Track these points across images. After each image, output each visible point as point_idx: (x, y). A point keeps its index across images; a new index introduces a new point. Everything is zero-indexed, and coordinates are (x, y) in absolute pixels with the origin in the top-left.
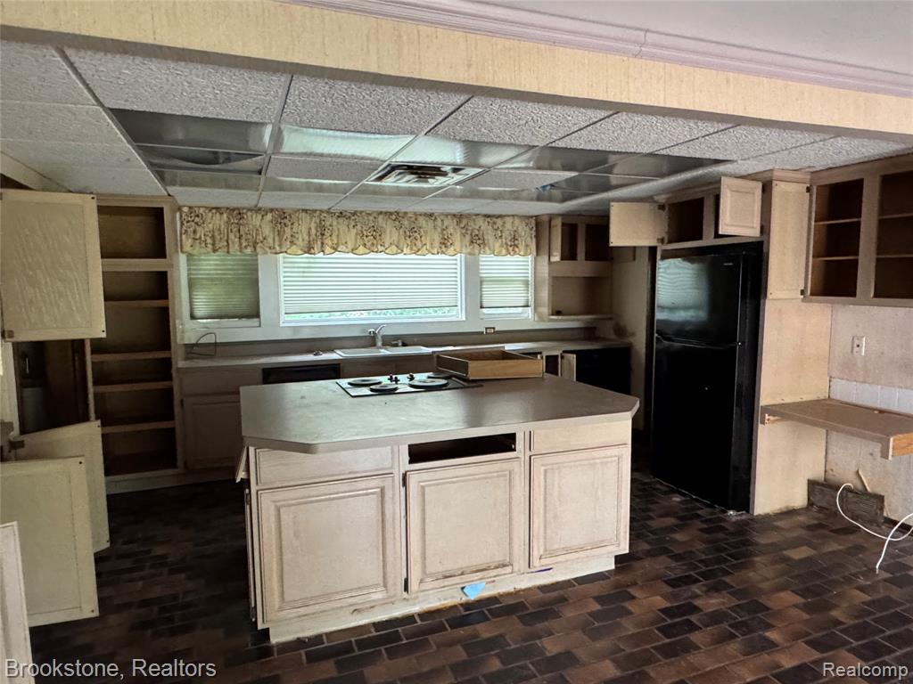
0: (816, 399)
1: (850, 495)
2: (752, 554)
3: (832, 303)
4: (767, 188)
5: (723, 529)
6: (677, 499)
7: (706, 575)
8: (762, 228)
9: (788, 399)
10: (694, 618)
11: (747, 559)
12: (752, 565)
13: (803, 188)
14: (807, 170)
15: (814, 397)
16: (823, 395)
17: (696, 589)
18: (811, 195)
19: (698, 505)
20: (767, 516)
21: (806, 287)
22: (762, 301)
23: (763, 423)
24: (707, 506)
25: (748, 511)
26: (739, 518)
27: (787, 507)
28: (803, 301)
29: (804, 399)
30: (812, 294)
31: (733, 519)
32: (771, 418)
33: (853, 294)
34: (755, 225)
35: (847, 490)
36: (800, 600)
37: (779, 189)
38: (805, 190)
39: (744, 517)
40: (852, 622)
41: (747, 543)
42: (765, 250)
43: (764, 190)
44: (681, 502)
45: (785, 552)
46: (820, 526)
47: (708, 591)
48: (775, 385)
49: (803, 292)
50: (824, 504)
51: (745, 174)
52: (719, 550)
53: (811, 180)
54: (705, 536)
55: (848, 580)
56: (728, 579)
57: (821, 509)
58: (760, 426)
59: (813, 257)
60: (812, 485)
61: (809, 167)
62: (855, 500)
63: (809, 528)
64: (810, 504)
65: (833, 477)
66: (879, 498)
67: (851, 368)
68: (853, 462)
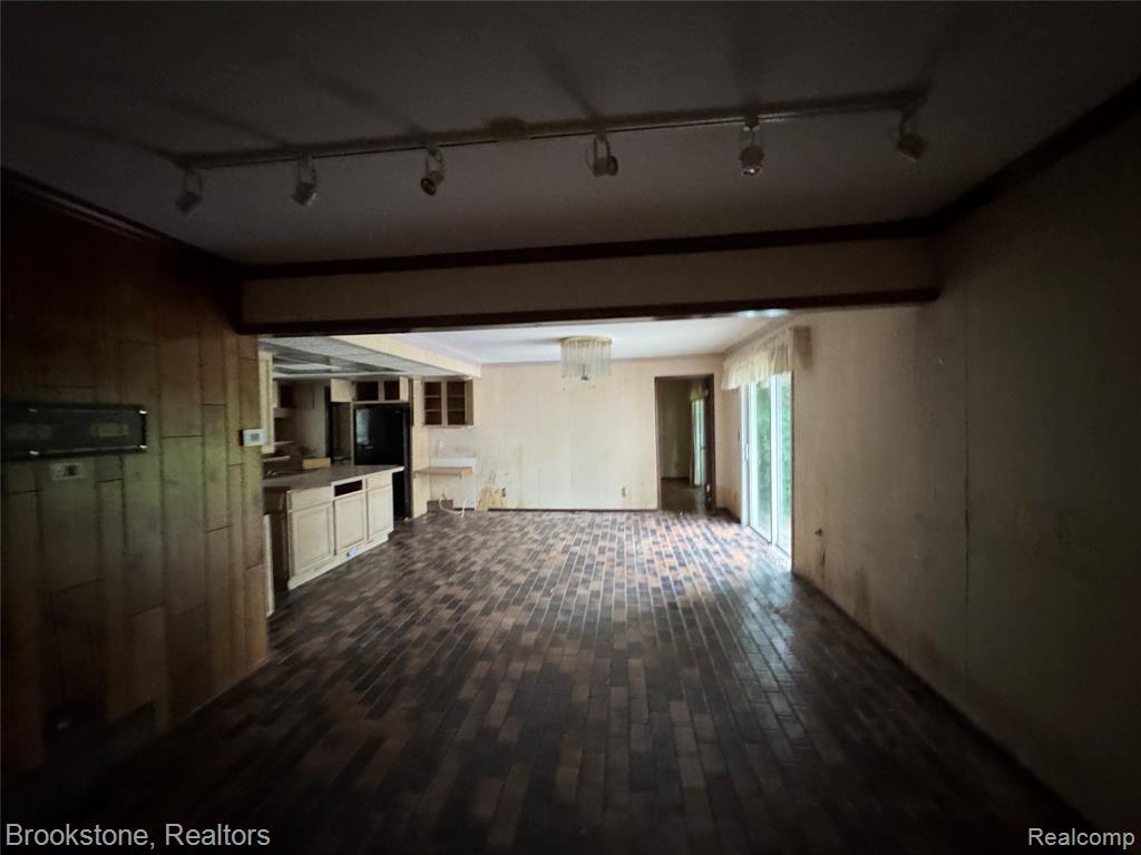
1: (441, 503)
9: (421, 468)
14: (424, 378)
15: (426, 466)
18: (422, 385)
20: (416, 519)
21: (425, 421)
22: (411, 428)
23: (414, 479)
25: (412, 517)
27: (422, 514)
28: (422, 427)
30: (426, 424)
31: (407, 522)
32: (417, 476)
33: (441, 424)
35: (441, 501)
37: (415, 384)
39: (410, 520)
42: (412, 407)
43: (411, 382)
49: (422, 424)
50: (433, 509)
51: (405, 376)
53: (425, 381)
57: (433, 511)
59: (424, 410)
62: (443, 504)
64: (428, 511)
65: (435, 499)
66: (451, 501)
67: (437, 453)
68: (442, 490)
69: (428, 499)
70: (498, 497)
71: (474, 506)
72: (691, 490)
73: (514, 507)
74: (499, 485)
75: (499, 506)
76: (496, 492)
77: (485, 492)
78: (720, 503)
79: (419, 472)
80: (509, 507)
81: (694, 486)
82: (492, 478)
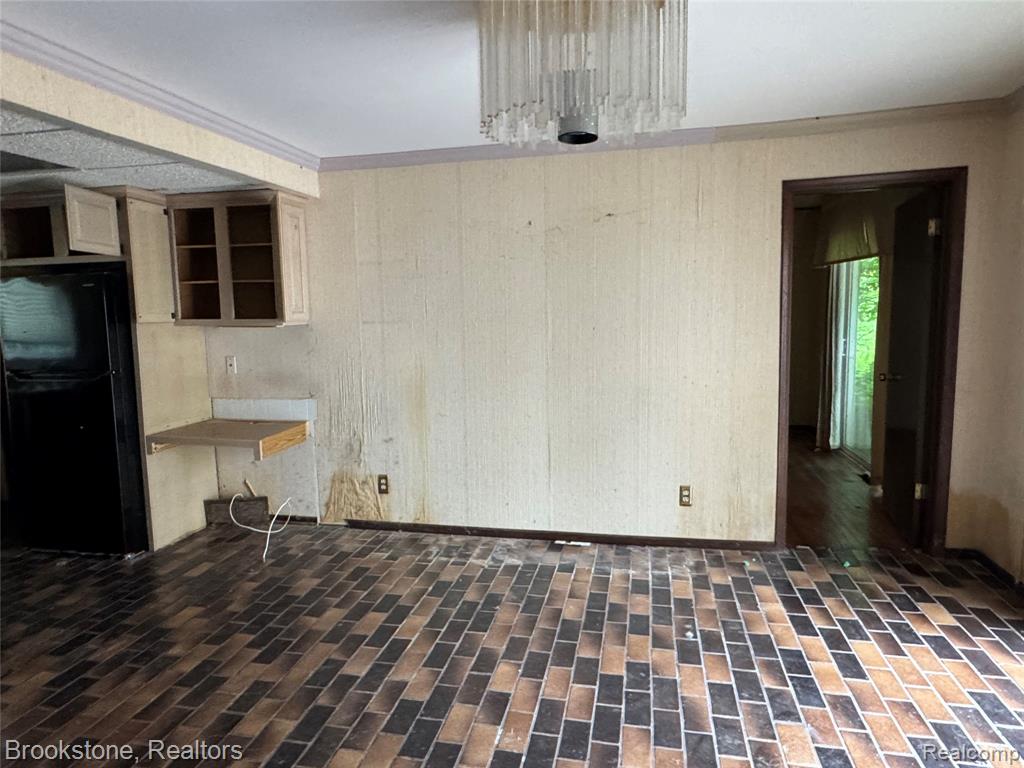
0: (200, 420)
1: (241, 504)
2: (152, 588)
3: (205, 325)
4: (121, 204)
5: (121, 576)
6: (64, 562)
7: (100, 629)
8: (122, 247)
9: (174, 425)
10: (89, 674)
11: (148, 594)
12: (154, 598)
13: (161, 209)
14: (162, 192)
15: (198, 420)
16: (207, 416)
17: (91, 645)
18: (169, 218)
19: (90, 561)
20: (168, 548)
21: (176, 310)
22: (132, 325)
23: (150, 453)
24: (101, 558)
25: (147, 549)
26: (138, 559)
27: (187, 534)
28: (176, 324)
29: (190, 423)
30: (183, 318)
31: (132, 563)
32: (159, 446)
33: (218, 316)
34: (113, 243)
35: (239, 500)
36: (200, 609)
37: (134, 208)
38: (162, 212)
39: (144, 556)
40: (243, 610)
41: (149, 579)
42: (128, 271)
43: (119, 205)
44: (69, 564)
45: (186, 574)
46: (218, 541)
47: (107, 640)
48: (157, 411)
49: (174, 316)
50: (221, 520)
51: (93, 186)
52: (116, 598)
53: (168, 202)
54: (99, 589)
55: (242, 576)
56: (127, 622)
57: (220, 525)
58: (148, 456)
59: (180, 280)
60: (208, 504)
61: (163, 189)
62: (246, 507)
63: (210, 545)
64: (209, 523)
65: (226, 492)
66: (264, 500)
67: (226, 387)
68: (240, 473)
69: (212, 492)
70: (369, 495)
71: (316, 512)
72: (820, 463)
73: (408, 520)
74: (373, 465)
75: (373, 517)
76: (365, 482)
77: (339, 479)
78: (956, 535)
79: (160, 438)
80: (395, 519)
81: (827, 451)
82: (353, 451)
